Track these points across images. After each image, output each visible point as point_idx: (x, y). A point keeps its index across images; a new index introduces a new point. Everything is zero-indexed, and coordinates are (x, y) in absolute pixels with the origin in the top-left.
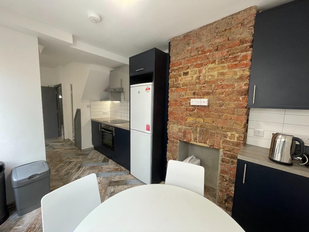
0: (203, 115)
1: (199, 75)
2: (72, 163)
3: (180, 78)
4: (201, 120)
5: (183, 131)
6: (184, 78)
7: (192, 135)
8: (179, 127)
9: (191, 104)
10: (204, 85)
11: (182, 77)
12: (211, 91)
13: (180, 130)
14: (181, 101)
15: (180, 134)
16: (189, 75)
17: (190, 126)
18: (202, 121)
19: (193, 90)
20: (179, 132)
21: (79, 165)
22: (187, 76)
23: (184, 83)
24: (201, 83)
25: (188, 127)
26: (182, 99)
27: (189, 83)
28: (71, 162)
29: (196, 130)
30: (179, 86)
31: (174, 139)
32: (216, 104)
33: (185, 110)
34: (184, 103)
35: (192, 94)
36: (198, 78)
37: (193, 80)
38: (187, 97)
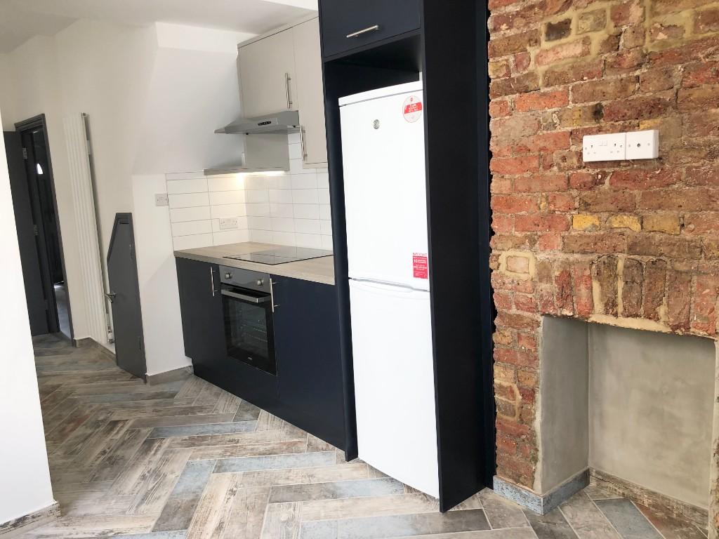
0: (638, 199)
1: (613, 30)
2: (120, 425)
3: (533, 51)
4: (629, 223)
5: (557, 273)
6: (553, 49)
7: (596, 285)
8: (542, 256)
9: (586, 158)
10: (638, 73)
11: (545, 45)
12: (668, 96)
13: (544, 272)
14: (544, 149)
15: (545, 287)
16: (572, 36)
17: (584, 252)
18: (636, 227)
19: (592, 96)
20: (541, 280)
21: (146, 432)
22: (563, 40)
23: (553, 72)
24: (625, 65)
25: (576, 256)
26: (546, 138)
27: (573, 67)
28: (115, 423)
29: (611, 265)
30: (532, 86)
31: (519, 312)
32: (692, 148)
33: (562, 183)
34: (556, 157)
35: (589, 114)
36: (612, 43)
37: (588, 53)
38: (569, 129)
